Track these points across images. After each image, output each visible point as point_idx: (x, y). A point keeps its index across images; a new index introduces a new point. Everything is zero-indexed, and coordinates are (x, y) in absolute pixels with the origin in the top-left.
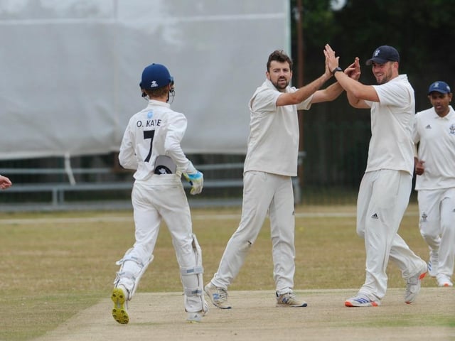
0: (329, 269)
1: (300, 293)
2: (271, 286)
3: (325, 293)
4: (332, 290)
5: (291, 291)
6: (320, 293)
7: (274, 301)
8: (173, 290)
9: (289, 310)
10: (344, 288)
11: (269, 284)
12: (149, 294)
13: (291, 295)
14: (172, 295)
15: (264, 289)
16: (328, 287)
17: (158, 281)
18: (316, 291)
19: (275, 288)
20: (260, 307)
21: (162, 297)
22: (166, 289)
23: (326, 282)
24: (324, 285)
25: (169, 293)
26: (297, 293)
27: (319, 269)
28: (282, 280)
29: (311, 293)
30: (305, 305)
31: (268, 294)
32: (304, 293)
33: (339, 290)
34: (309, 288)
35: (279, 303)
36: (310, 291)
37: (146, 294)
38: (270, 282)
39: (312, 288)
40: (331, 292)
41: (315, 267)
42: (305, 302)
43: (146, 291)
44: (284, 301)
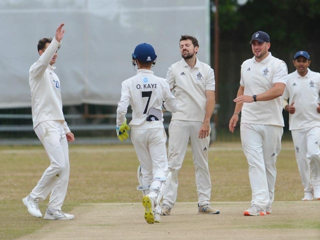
0: (235, 187)
1: (216, 204)
2: (194, 199)
3: (232, 204)
4: (238, 202)
5: (208, 203)
6: (229, 204)
7: (197, 210)
8: (125, 201)
9: (206, 216)
10: (246, 201)
11: (193, 197)
12: (108, 204)
13: (208, 206)
14: (125, 205)
15: (189, 201)
16: (234, 200)
17: (115, 195)
18: (226, 203)
19: (197, 200)
20: (186, 214)
21: (118, 206)
22: (120, 201)
23: (233, 197)
24: (232, 199)
25: (122, 204)
26: (213, 204)
27: (229, 187)
28: (202, 195)
29: (222, 204)
30: (218, 213)
31: (192, 205)
32: (218, 204)
33: (242, 202)
34: (221, 201)
35: (200, 211)
36: (221, 203)
37: (106, 204)
38: (194, 197)
39: (223, 201)
40: (236, 204)
41: (226, 186)
42: (218, 211)
43: (106, 202)
44: (203, 210)
